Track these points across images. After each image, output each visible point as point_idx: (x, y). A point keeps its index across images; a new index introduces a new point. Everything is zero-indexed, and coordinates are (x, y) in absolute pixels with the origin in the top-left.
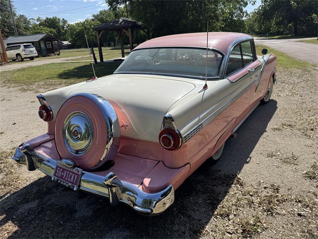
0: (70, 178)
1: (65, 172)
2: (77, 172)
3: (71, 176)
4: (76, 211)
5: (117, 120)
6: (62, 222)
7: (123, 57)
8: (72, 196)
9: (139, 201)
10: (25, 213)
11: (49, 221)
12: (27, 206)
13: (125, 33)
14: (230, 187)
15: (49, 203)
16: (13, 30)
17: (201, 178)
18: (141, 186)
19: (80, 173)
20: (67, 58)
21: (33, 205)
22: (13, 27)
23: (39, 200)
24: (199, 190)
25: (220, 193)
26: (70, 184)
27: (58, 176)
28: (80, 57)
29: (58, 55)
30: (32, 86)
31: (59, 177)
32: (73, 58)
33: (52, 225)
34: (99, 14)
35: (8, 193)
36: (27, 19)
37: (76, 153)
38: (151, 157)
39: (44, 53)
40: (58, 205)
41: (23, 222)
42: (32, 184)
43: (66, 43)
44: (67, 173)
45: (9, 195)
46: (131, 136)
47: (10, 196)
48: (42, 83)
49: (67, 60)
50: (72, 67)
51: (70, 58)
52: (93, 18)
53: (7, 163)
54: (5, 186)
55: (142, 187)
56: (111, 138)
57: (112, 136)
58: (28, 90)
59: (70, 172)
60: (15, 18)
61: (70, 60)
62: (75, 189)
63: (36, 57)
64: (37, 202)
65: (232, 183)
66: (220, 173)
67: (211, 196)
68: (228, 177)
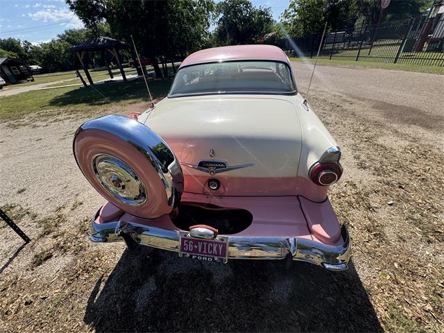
0: (211, 250)
1: (200, 244)
2: (219, 241)
3: (212, 247)
7: (112, 78)
13: (108, 52)
19: (225, 242)
20: (47, 84)
27: (188, 251)
28: (62, 82)
29: (32, 81)
30: (22, 120)
31: (191, 252)
32: (55, 83)
34: (64, 33)
35: (99, 282)
39: (13, 80)
43: (34, 67)
45: (103, 284)
47: (107, 286)
48: (33, 115)
49: (49, 86)
50: (61, 93)
51: (51, 83)
52: (59, 38)
53: (63, 234)
58: (19, 125)
59: (208, 242)
61: (52, 86)
63: (4, 85)
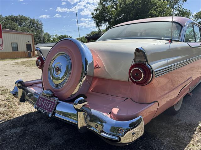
0: (48, 106)
1: (45, 101)
2: (54, 101)
3: (49, 105)
4: (50, 139)
5: (93, 62)
6: (36, 146)
8: (51, 127)
9: (107, 127)
10: (10, 135)
11: (26, 143)
12: (13, 131)
14: (194, 133)
15: (31, 130)
16: (41, 40)
17: (164, 125)
18: (109, 115)
19: (56, 102)
21: (18, 130)
22: (41, 39)
23: (24, 127)
24: (163, 134)
25: (184, 138)
26: (46, 111)
27: (38, 105)
33: (27, 147)
34: (90, 33)
36: (49, 35)
37: (56, 87)
38: (119, 95)
40: (37, 132)
41: (4, 142)
42: (23, 116)
44: (46, 102)
45: (3, 121)
46: (103, 76)
47: (4, 123)
52: (87, 36)
53: (12, 101)
54: (3, 115)
55: (111, 116)
56: (84, 77)
57: (86, 74)
59: (49, 101)
60: (43, 34)
62: (50, 116)
64: (22, 128)
65: (195, 131)
66: (181, 122)
67: (176, 140)
68: (190, 125)
